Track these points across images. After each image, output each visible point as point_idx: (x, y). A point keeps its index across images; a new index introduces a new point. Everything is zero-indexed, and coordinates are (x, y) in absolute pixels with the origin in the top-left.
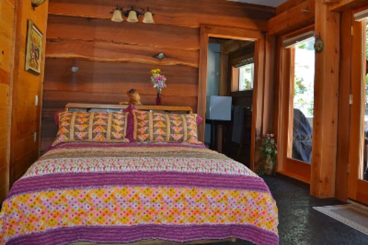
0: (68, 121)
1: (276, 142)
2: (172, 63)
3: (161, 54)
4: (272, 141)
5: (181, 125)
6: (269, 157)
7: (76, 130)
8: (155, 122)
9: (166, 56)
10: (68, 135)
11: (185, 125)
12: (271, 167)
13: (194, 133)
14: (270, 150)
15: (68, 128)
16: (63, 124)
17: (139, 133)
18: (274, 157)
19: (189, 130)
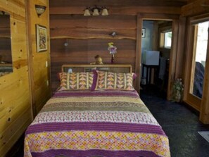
0: (66, 79)
1: (183, 83)
2: (120, 38)
3: (114, 33)
4: (181, 83)
5: (123, 80)
6: (178, 92)
7: (70, 84)
8: (108, 78)
9: (117, 34)
10: (66, 87)
11: (125, 80)
12: (179, 98)
13: (131, 84)
14: (179, 88)
15: (66, 83)
16: (63, 80)
17: (99, 84)
18: (182, 92)
19: (127, 83)
